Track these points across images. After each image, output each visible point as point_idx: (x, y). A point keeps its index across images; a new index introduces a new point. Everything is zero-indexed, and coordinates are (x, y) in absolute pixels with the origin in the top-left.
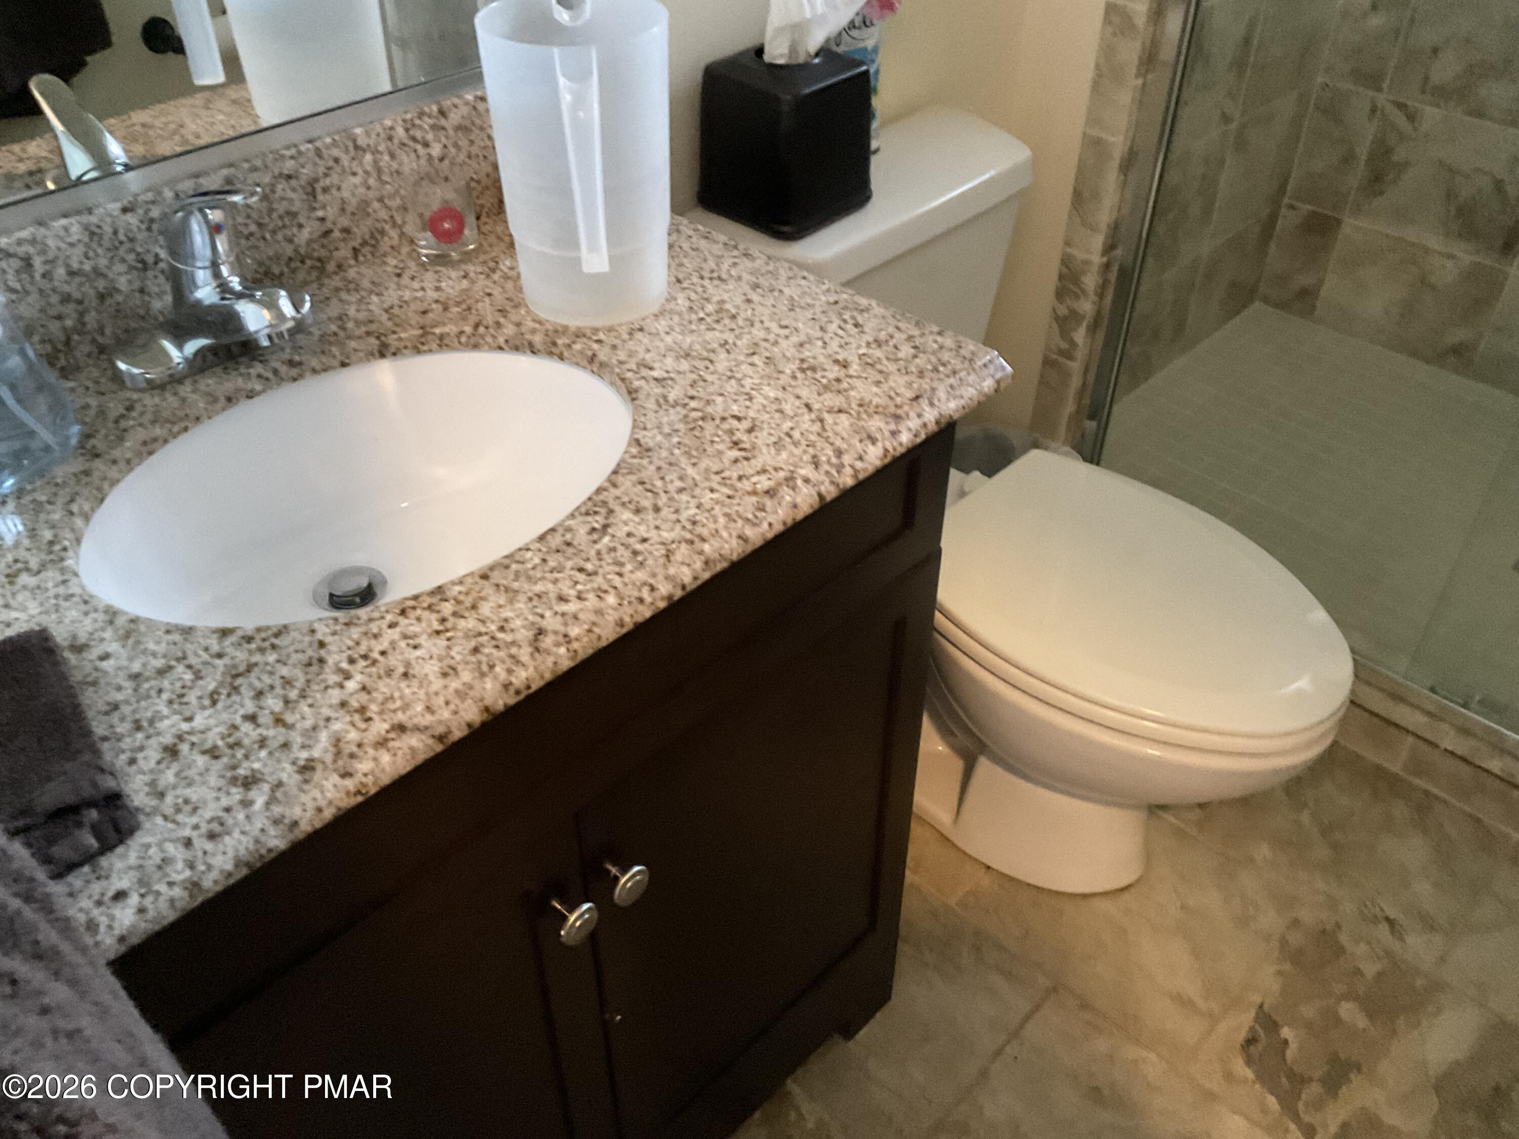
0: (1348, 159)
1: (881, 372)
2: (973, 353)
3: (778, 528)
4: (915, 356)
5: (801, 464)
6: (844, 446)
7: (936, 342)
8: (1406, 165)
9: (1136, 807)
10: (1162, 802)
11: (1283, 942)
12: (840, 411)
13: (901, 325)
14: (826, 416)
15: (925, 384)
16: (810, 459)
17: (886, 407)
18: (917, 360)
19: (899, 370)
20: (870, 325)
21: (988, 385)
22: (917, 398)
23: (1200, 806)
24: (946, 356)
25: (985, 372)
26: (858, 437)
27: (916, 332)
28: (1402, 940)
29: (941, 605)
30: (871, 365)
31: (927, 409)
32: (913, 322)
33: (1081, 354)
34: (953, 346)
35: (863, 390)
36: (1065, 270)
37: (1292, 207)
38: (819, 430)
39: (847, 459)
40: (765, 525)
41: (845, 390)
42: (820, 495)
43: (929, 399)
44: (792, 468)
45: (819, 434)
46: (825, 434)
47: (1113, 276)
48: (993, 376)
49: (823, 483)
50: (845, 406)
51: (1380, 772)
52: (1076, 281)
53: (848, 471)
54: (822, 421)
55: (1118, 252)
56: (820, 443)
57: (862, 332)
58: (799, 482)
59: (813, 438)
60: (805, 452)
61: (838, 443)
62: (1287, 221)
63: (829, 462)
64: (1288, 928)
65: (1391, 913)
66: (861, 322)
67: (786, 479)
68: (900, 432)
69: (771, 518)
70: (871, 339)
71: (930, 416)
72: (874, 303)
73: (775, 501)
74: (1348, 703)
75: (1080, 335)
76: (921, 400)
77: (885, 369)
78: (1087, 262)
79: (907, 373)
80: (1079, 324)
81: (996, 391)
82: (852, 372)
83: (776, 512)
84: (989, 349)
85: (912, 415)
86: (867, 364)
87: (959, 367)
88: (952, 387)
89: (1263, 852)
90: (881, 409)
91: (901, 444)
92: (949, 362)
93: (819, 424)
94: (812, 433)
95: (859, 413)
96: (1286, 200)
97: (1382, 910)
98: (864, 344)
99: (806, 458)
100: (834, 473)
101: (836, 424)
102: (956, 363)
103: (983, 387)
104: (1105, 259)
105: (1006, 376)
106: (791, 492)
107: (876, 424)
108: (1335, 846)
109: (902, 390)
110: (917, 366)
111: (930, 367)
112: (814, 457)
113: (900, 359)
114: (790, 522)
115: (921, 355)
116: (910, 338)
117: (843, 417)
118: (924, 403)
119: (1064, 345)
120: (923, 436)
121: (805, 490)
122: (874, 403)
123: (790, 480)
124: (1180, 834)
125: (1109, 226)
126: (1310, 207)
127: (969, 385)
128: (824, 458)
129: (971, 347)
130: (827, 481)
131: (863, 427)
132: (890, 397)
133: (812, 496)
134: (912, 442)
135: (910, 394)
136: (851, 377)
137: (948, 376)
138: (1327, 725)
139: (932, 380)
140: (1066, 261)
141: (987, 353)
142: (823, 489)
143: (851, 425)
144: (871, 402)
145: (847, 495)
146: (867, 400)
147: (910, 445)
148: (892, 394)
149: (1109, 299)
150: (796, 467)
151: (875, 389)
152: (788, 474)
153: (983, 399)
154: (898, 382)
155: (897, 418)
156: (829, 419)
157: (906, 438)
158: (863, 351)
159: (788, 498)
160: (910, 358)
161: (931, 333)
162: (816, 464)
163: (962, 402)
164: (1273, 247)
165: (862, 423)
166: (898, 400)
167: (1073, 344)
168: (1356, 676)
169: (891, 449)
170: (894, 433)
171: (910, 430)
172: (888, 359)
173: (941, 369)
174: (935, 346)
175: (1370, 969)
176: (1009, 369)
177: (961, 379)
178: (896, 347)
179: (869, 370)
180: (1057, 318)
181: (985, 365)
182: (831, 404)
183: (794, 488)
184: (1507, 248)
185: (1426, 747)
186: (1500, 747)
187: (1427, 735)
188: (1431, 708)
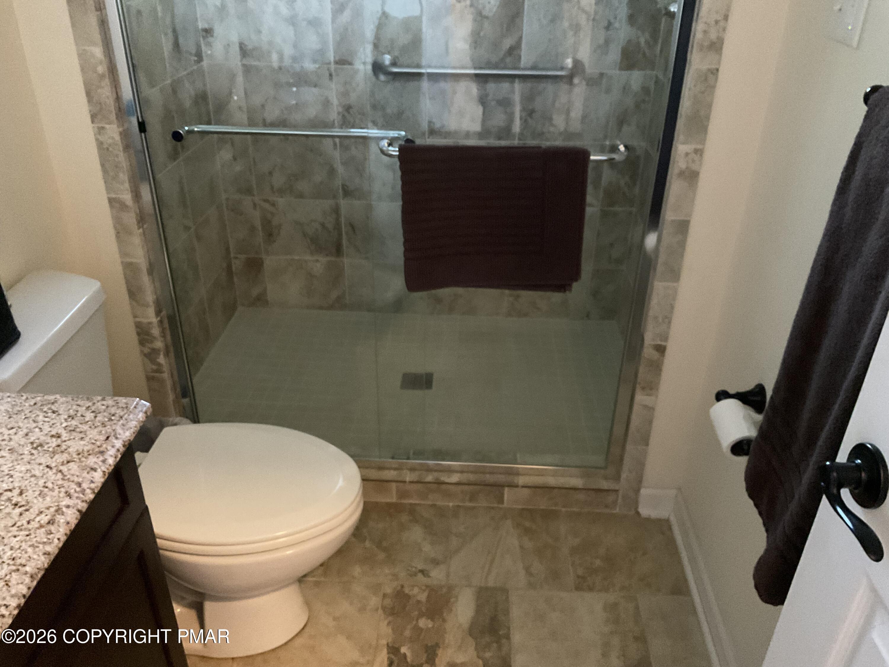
0: (253, 229)
1: (81, 432)
2: (126, 404)
3: (63, 538)
4: (95, 417)
5: (61, 499)
6: (80, 480)
7: (103, 405)
8: (280, 226)
9: (293, 583)
10: (304, 573)
11: (384, 608)
12: (68, 462)
13: (79, 403)
14: (61, 468)
15: (109, 429)
16: (65, 495)
17: (93, 450)
18: (98, 419)
19: (90, 427)
20: (62, 409)
21: (141, 416)
22: (108, 438)
23: (322, 565)
24: (113, 410)
25: (137, 411)
26: (86, 472)
27: (90, 404)
28: (429, 577)
29: (158, 535)
30: (74, 430)
31: (115, 441)
32: (85, 398)
33: (166, 368)
34: (114, 404)
35: (75, 445)
36: (139, 330)
37: (236, 258)
38: (62, 477)
39: (85, 485)
40: (56, 541)
41: (66, 450)
42: (79, 511)
43: (114, 436)
44: (56, 504)
45: (63, 479)
46: (66, 478)
47: (166, 325)
48: (141, 411)
49: (78, 504)
50: (69, 458)
51: (389, 505)
52: (148, 333)
53: (88, 491)
54: (60, 471)
55: (164, 313)
56: (66, 484)
57: (59, 414)
58: (64, 509)
59: (60, 482)
60: (60, 492)
61: (76, 479)
62: (237, 265)
63: (75, 491)
64: (383, 600)
65: (420, 567)
66: (56, 409)
67: (57, 511)
68: (106, 459)
69: (58, 536)
70: (66, 417)
71: (119, 444)
72: (58, 396)
73: (56, 525)
74: (362, 481)
75: (161, 359)
76: (110, 438)
77: (82, 430)
78: (150, 323)
79: (95, 427)
80: (159, 354)
81: (146, 417)
82: (64, 438)
83: (59, 531)
84: (134, 399)
85: (109, 448)
86: (71, 431)
87: (122, 414)
88: (123, 425)
89: (357, 570)
90: (91, 452)
91: (110, 465)
92: (116, 413)
93: (60, 474)
94: (58, 480)
95: (80, 459)
96: (232, 255)
97: (416, 568)
98: (63, 421)
99: (62, 495)
100: (81, 496)
101: (69, 470)
102: (120, 412)
103: (139, 419)
104: (159, 319)
105: (149, 408)
106: (63, 517)
107: (92, 461)
108: (385, 550)
109: (97, 437)
110: (99, 422)
111: (106, 420)
112: (66, 492)
113: (88, 422)
114: (68, 533)
115: (99, 415)
116: (88, 408)
117: (71, 464)
118: (112, 438)
119: (154, 367)
120: (120, 456)
121: (70, 512)
122: (85, 450)
123: (58, 510)
124: (317, 584)
125: (154, 303)
126: (245, 256)
127: (131, 420)
128: (72, 491)
129: (124, 401)
130: (79, 501)
131: (86, 465)
132: (93, 444)
133: (74, 513)
134: (115, 461)
135: (103, 438)
136: (65, 441)
137: (119, 421)
138: (358, 499)
139: (111, 426)
140: (138, 325)
141: (133, 401)
142: (79, 507)
143: (78, 467)
144: (83, 450)
145: (92, 504)
146: (81, 451)
147: (115, 463)
148: (93, 441)
149: (169, 337)
150: (58, 502)
151: (82, 443)
152: (57, 508)
153: (142, 424)
154: (93, 434)
155: (102, 453)
156: (64, 468)
157: (111, 461)
158: (64, 425)
159: (62, 521)
160: (93, 418)
161: (98, 401)
162: (69, 496)
163: (132, 430)
164: (235, 279)
165: (83, 464)
166: (98, 443)
167: (159, 365)
168: (359, 467)
169: (106, 470)
170: (104, 461)
171: (111, 456)
172: (81, 424)
173: (113, 418)
174: (104, 407)
175: (423, 597)
176: (148, 404)
177: (126, 419)
178: (82, 416)
179: (74, 434)
180: (145, 355)
181: (135, 407)
182: (61, 461)
183: (63, 514)
184: (338, 251)
185: (401, 484)
186: (429, 470)
187: (399, 479)
188: (396, 466)
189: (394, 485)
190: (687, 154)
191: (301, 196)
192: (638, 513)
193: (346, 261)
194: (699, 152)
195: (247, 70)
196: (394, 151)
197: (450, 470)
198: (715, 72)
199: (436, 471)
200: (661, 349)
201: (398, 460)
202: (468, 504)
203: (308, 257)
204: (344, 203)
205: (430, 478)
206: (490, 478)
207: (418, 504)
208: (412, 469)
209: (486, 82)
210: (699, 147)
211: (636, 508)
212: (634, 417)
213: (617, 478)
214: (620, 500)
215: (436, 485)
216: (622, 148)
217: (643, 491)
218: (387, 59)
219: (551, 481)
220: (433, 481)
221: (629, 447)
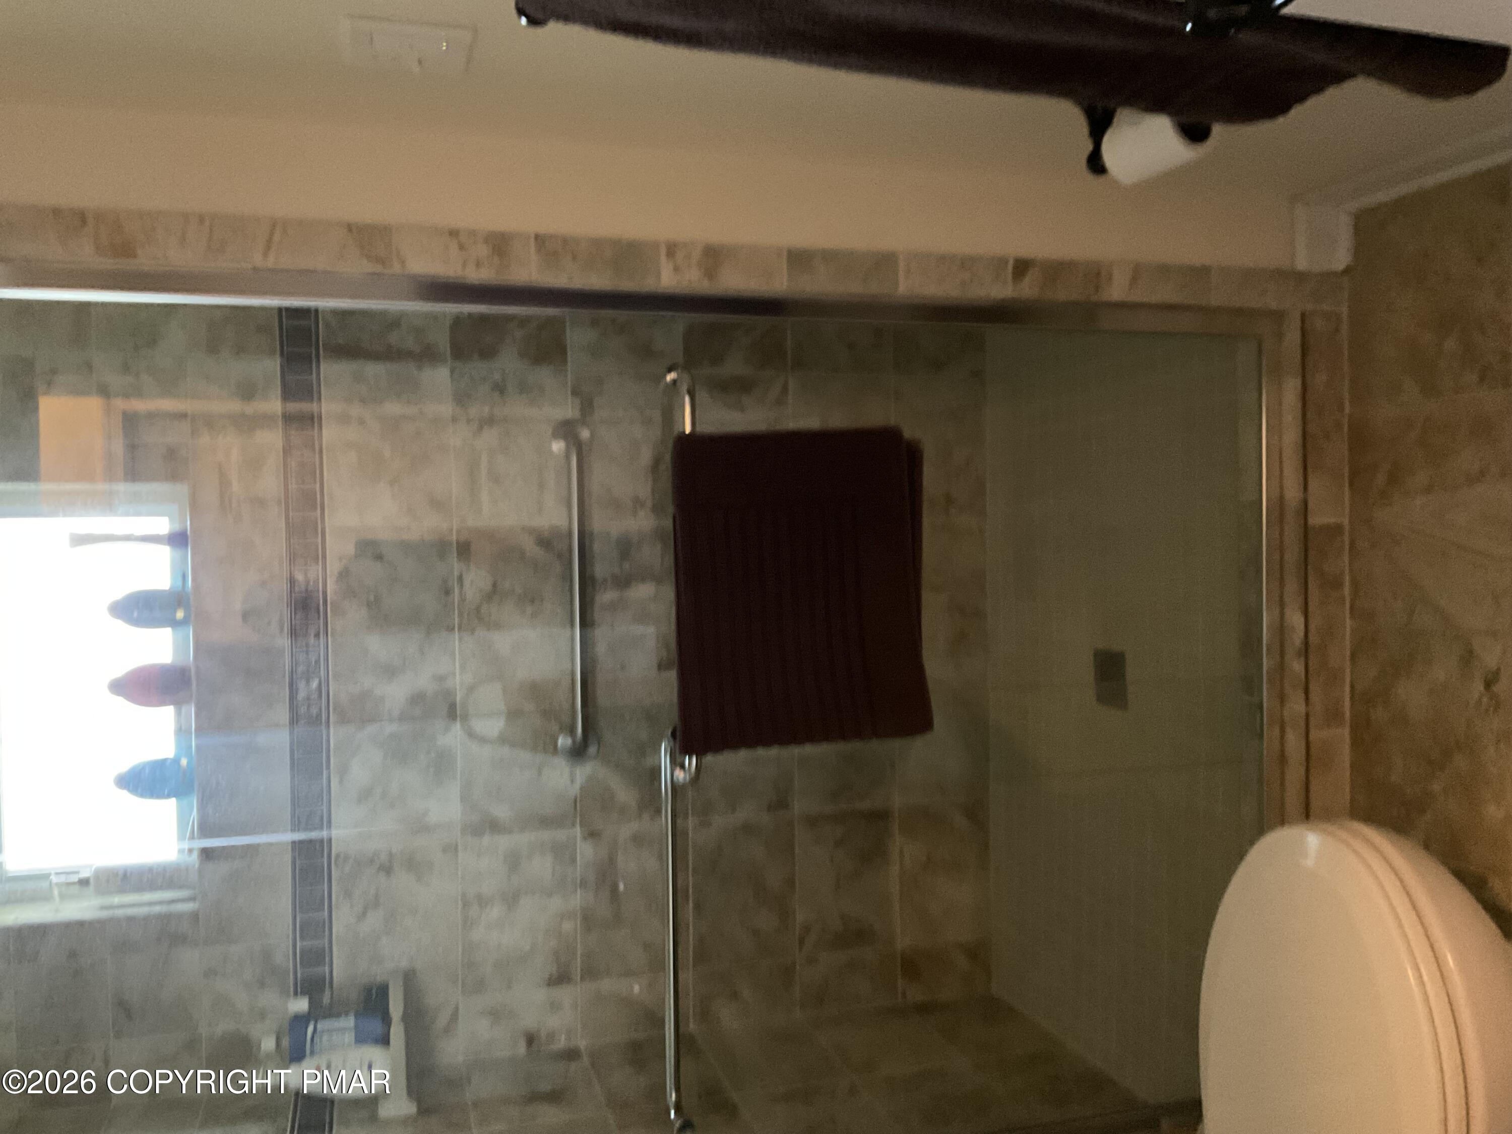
184: (880, 817)
185: (1312, 722)
186: (1281, 667)
187: (1302, 724)
188: (1277, 731)
189: (1314, 734)
190: (676, 269)
191: (790, 882)
192: (1347, 271)
193: (897, 801)
194: (672, 249)
195: (590, 973)
196: (691, 762)
197: (1281, 629)
198: (539, 239)
199: (1282, 654)
200: (1022, 267)
201: (1265, 722)
202: (1347, 590)
203: (895, 870)
204: (799, 806)
205: (1297, 666)
206: (1292, 555)
207: (1352, 687)
208: (1282, 699)
209: (593, 579)
210: (663, 251)
211: (1335, 274)
212: (1155, 298)
213: (1278, 316)
214: (1325, 307)
215: (1311, 657)
216: (670, 377)
217: (1302, 264)
218: (564, 741)
219: (1291, 437)
220: (1303, 659)
221: (1215, 300)
